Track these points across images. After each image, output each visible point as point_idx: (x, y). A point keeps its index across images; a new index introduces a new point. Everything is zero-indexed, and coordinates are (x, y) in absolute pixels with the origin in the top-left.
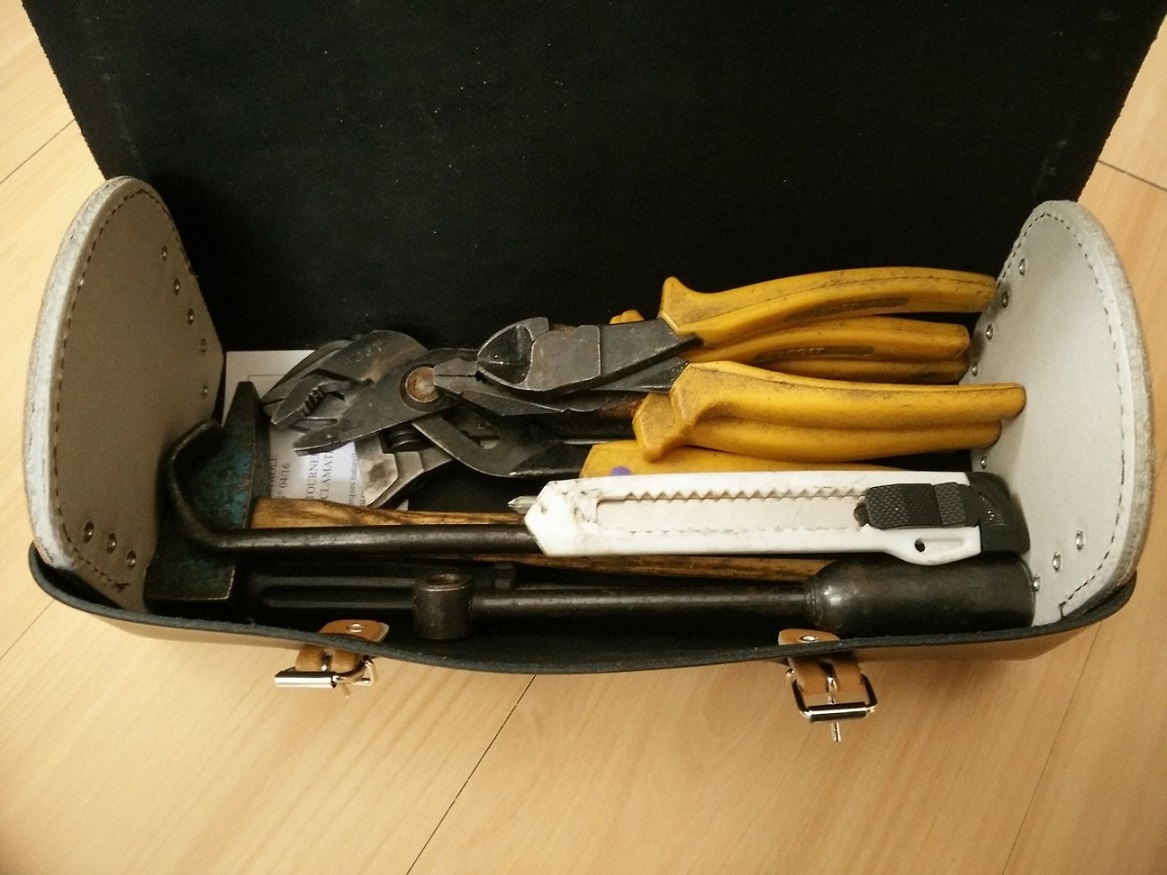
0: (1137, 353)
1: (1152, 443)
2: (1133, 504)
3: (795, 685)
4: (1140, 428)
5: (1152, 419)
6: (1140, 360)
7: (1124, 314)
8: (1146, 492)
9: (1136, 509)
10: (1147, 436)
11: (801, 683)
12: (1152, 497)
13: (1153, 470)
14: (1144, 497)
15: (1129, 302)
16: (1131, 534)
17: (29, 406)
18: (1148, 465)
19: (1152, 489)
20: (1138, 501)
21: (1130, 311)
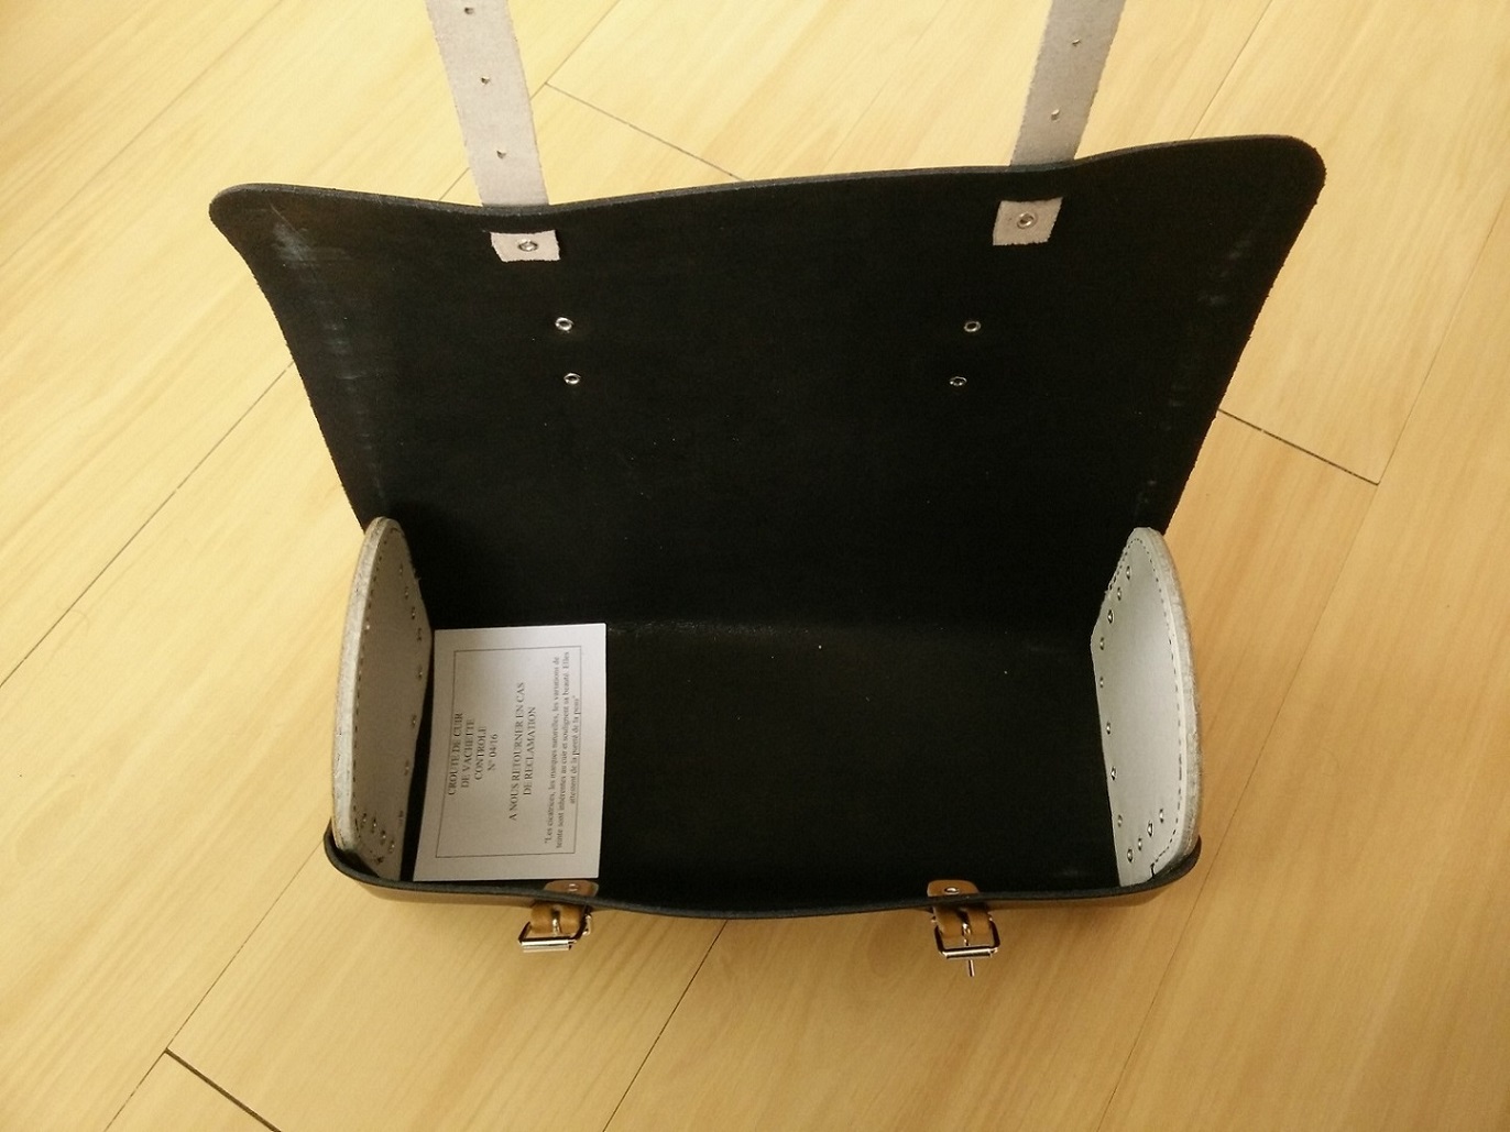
0: (1189, 679)
1: (1199, 750)
2: (1187, 796)
3: (937, 929)
4: (1191, 739)
5: (1199, 731)
6: (1191, 684)
7: (1181, 648)
8: (1196, 787)
9: (1190, 799)
10: (1196, 744)
11: (942, 928)
12: (1201, 791)
13: (1201, 771)
14: (1195, 791)
15: (1185, 637)
16: (1188, 818)
17: (337, 731)
18: (1196, 767)
19: (1201, 785)
20: (1191, 795)
21: (1186, 645)
